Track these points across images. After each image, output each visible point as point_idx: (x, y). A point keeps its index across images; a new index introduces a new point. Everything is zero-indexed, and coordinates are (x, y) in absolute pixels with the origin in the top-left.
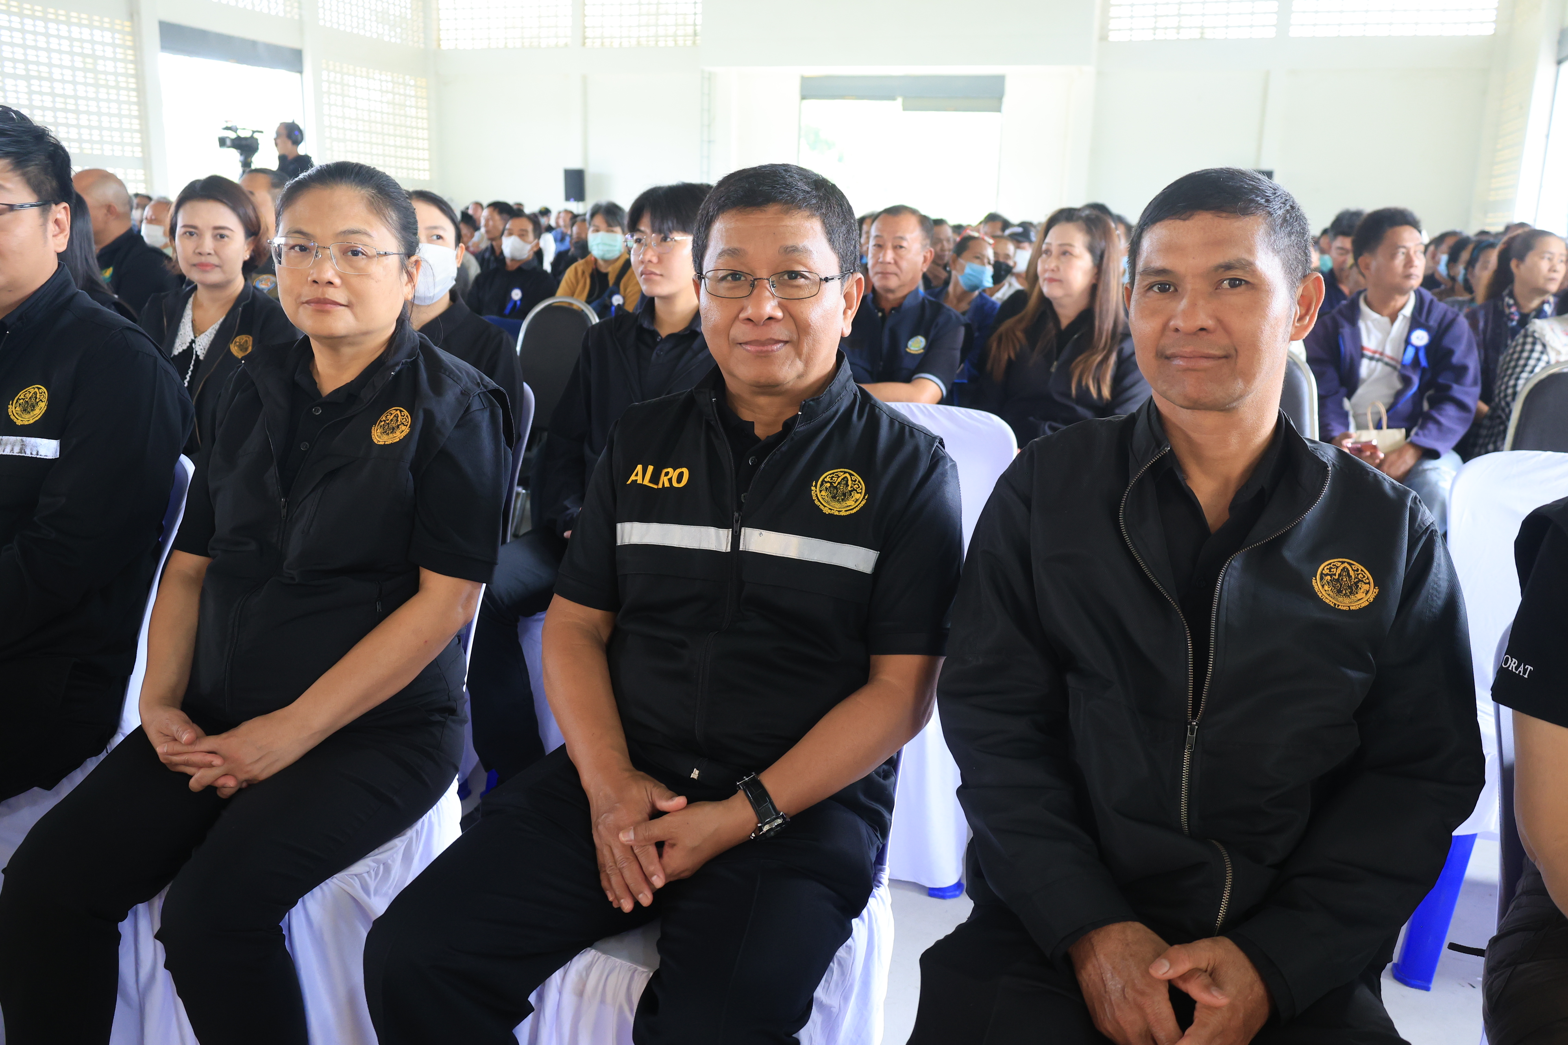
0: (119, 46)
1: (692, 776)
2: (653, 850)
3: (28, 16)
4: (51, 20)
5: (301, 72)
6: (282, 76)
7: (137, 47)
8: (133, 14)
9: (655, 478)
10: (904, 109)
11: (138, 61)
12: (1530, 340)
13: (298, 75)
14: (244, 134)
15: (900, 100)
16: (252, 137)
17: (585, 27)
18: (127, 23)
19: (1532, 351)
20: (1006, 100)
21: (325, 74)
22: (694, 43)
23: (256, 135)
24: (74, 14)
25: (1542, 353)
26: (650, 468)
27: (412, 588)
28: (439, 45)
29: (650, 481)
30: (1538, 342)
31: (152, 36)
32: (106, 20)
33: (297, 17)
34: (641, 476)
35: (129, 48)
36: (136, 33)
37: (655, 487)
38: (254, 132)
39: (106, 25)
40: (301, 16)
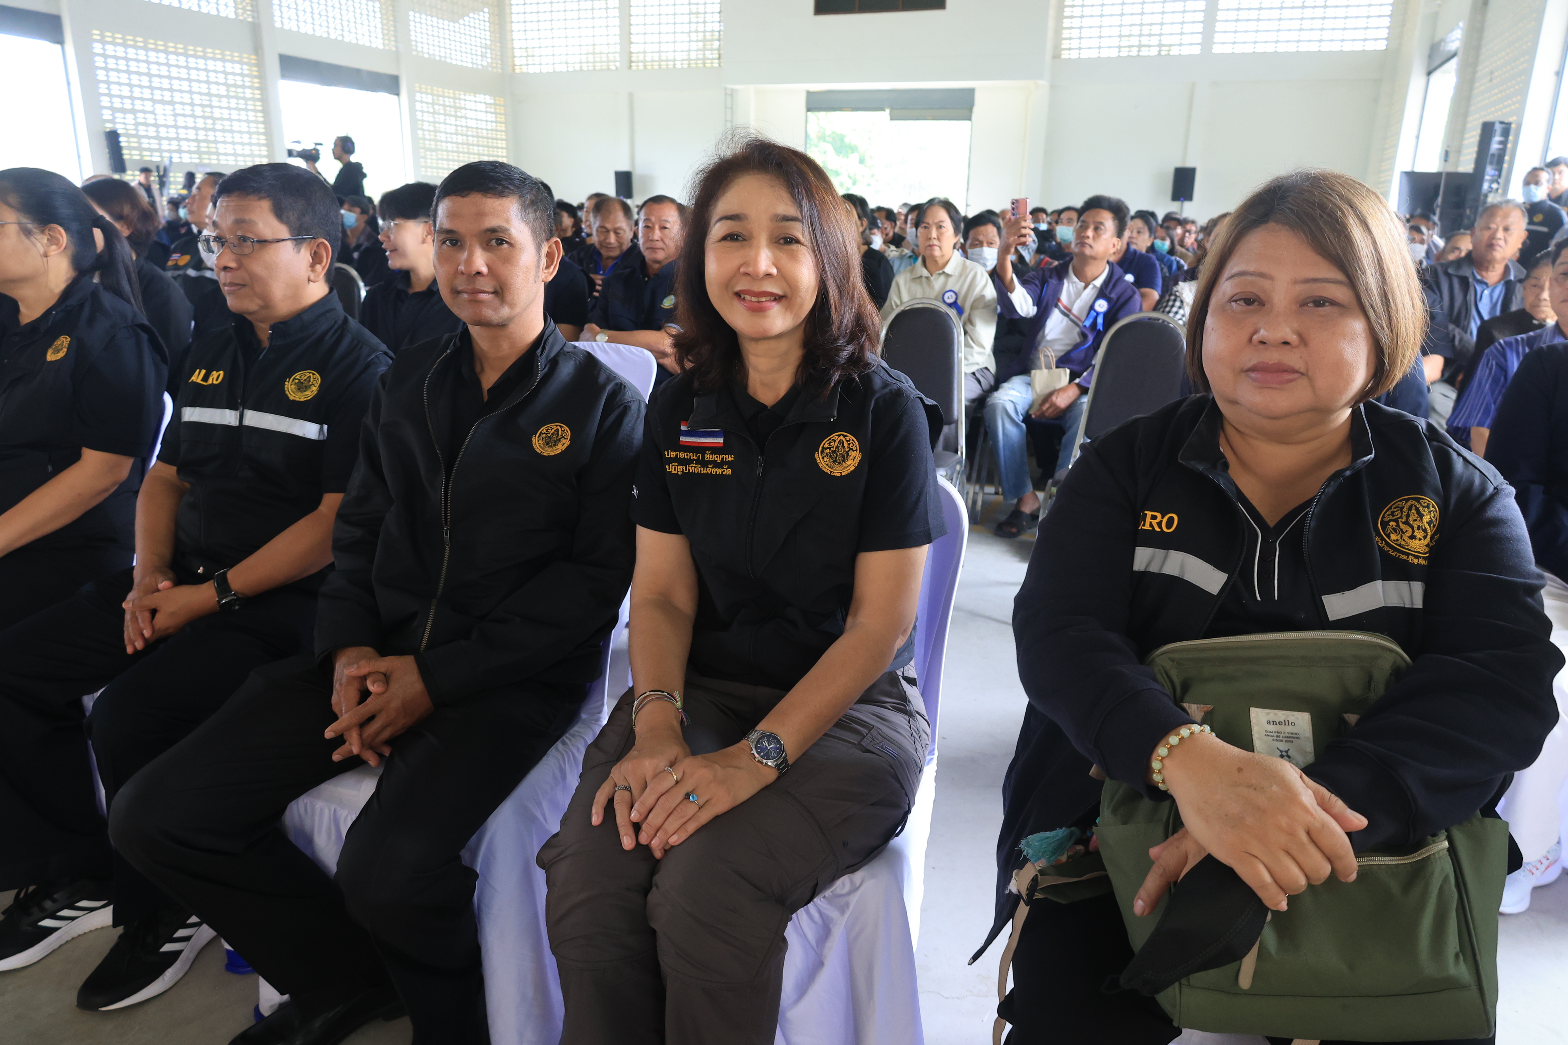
0: (247, 75)
1: (199, 571)
2: (147, 615)
3: (172, 53)
4: (191, 56)
5: (398, 94)
6: (383, 98)
7: (262, 77)
8: (257, 49)
9: (205, 378)
10: (892, 119)
11: (263, 88)
12: (1173, 297)
13: (396, 97)
14: (310, 146)
15: (888, 111)
16: (315, 149)
17: (631, 53)
18: (253, 57)
19: (1173, 306)
20: (976, 110)
21: (418, 96)
22: (720, 65)
23: (318, 147)
24: (209, 50)
25: (1180, 308)
26: (203, 372)
27: (76, 457)
28: (514, 70)
29: (202, 380)
30: (1178, 299)
31: (273, 66)
32: (236, 54)
33: (394, 49)
34: (197, 377)
35: (255, 77)
36: (260, 64)
37: (205, 384)
38: (316, 144)
39: (236, 59)
40: (397, 47)
